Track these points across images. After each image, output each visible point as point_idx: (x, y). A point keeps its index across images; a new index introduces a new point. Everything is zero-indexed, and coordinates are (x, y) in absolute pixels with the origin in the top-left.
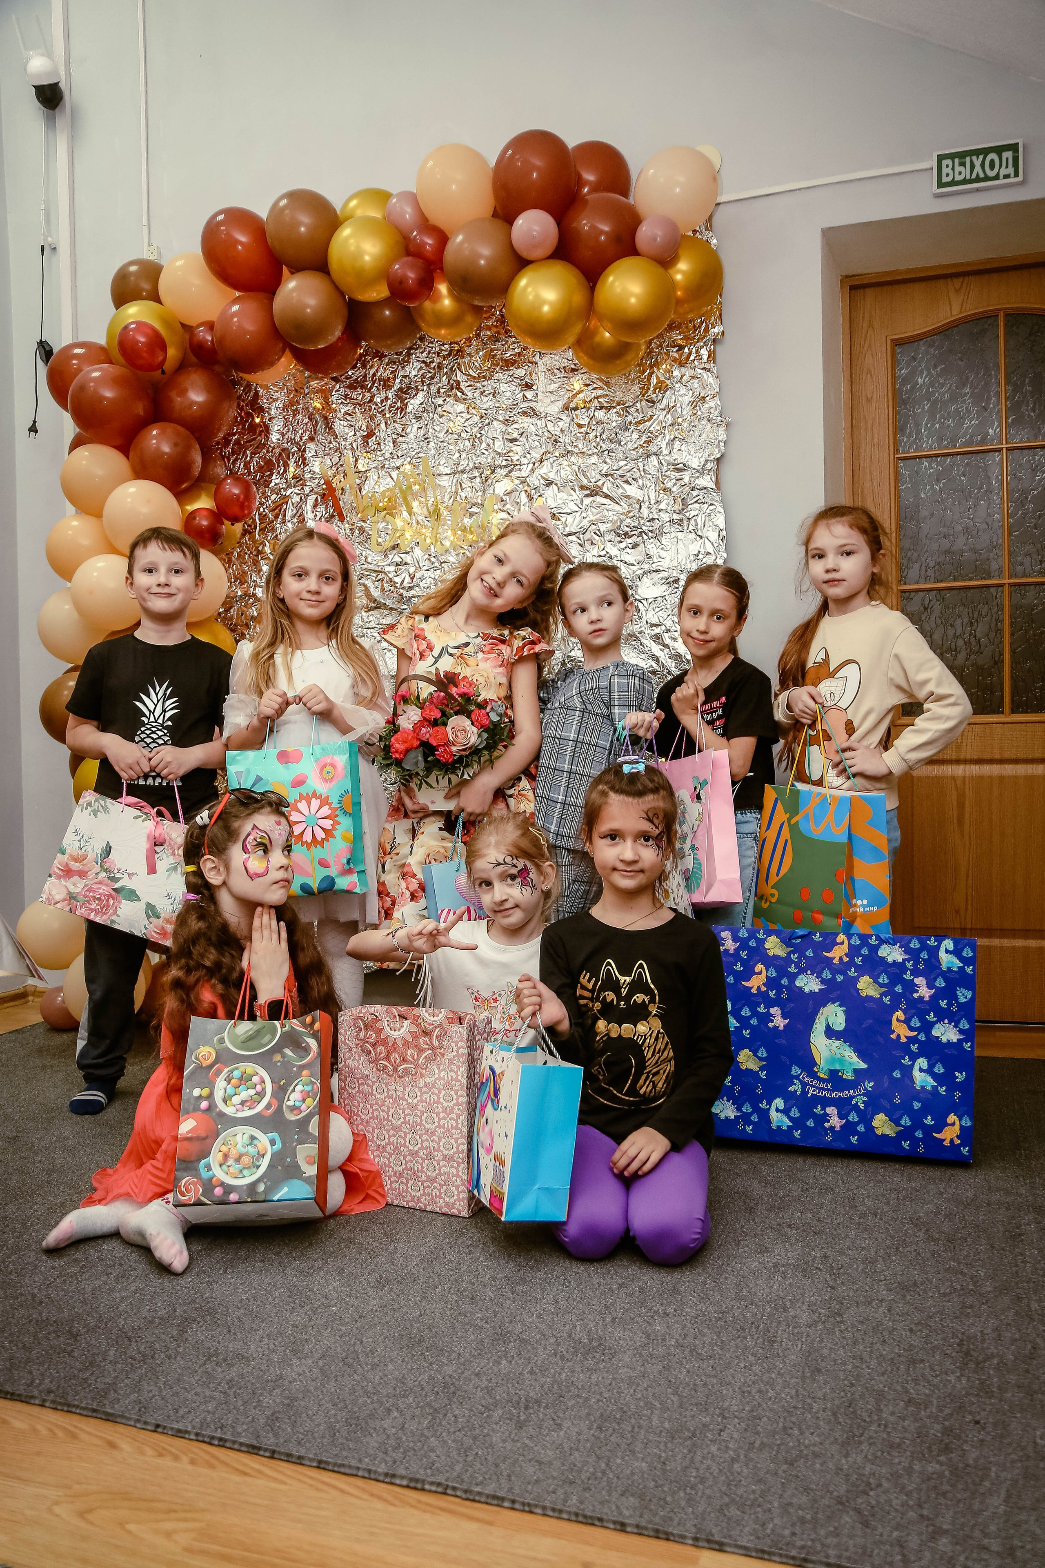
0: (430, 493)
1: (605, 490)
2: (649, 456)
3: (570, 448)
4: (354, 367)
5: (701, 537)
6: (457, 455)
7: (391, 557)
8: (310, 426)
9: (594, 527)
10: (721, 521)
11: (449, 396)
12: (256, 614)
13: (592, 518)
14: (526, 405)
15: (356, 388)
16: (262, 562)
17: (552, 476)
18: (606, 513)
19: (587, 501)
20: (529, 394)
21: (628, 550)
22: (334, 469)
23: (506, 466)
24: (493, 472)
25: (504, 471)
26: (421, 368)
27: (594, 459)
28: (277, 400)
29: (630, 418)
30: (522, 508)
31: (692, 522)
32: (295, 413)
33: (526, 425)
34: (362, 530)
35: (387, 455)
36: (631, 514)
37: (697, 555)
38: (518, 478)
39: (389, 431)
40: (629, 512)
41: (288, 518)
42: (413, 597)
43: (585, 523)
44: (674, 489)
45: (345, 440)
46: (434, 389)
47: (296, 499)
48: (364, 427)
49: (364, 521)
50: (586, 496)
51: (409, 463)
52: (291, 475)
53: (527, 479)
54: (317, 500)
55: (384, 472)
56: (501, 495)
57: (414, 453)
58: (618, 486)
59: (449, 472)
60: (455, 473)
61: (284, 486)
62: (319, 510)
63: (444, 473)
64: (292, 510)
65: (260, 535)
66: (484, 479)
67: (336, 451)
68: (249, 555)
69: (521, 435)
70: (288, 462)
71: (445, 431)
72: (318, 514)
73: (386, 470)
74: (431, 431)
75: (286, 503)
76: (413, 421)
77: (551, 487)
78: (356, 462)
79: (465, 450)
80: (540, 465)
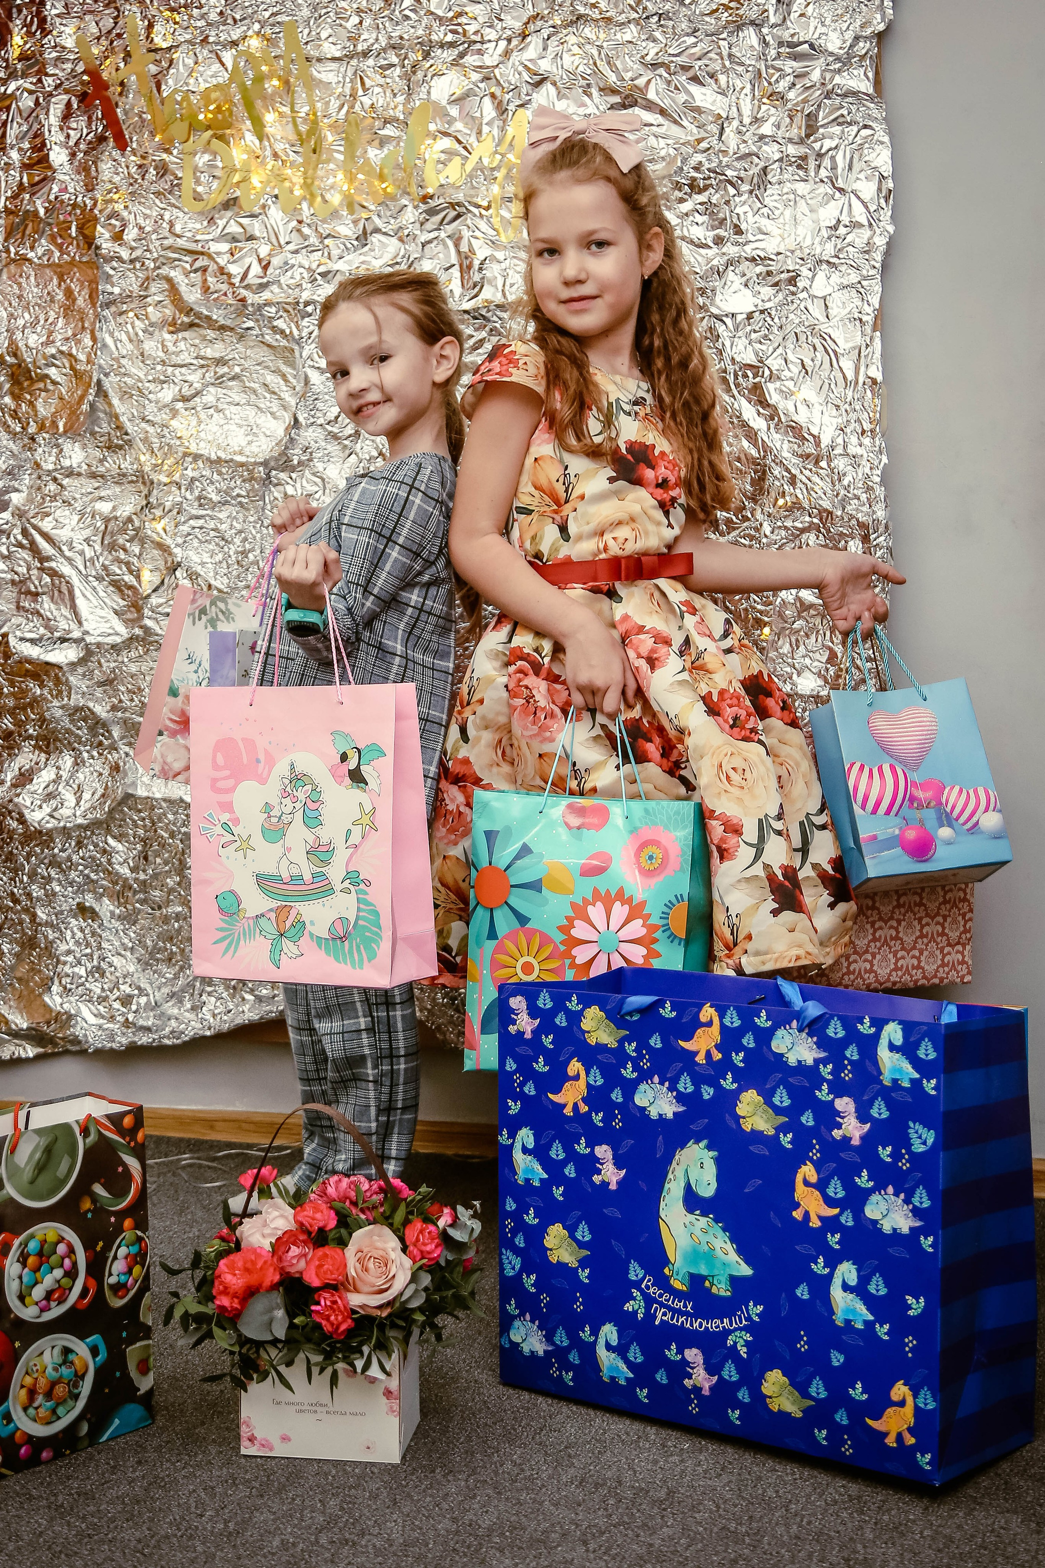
1: (651, 95)
2: (739, 28)
3: (581, 9)
5: (841, 190)
6: (355, 20)
7: (221, 223)
10: (882, 158)
17: (545, 66)
18: (652, 141)
22: (104, 42)
23: (452, 45)
24: (427, 55)
25: (449, 55)
27: (630, 33)
30: (486, 129)
31: (827, 162)
34: (163, 170)
35: (213, 16)
36: (704, 145)
37: (835, 228)
38: (476, 69)
40: (699, 141)
41: (10, 140)
42: (268, 304)
44: (791, 95)
47: (27, 102)
49: (168, 151)
50: (612, 107)
51: (258, 33)
52: (17, 53)
53: (497, 71)
54: (69, 104)
55: (205, 52)
56: (444, 103)
57: (267, 14)
58: (677, 88)
59: (338, 54)
60: (350, 57)
61: (3, 75)
62: (73, 125)
63: (327, 56)
64: (20, 125)
66: (409, 69)
67: (107, 6)
70: (10, 25)
72: (73, 133)
73: (210, 47)
75: (7, 109)
77: (542, 87)
78: (148, 30)
79: (371, 10)
80: (521, 42)
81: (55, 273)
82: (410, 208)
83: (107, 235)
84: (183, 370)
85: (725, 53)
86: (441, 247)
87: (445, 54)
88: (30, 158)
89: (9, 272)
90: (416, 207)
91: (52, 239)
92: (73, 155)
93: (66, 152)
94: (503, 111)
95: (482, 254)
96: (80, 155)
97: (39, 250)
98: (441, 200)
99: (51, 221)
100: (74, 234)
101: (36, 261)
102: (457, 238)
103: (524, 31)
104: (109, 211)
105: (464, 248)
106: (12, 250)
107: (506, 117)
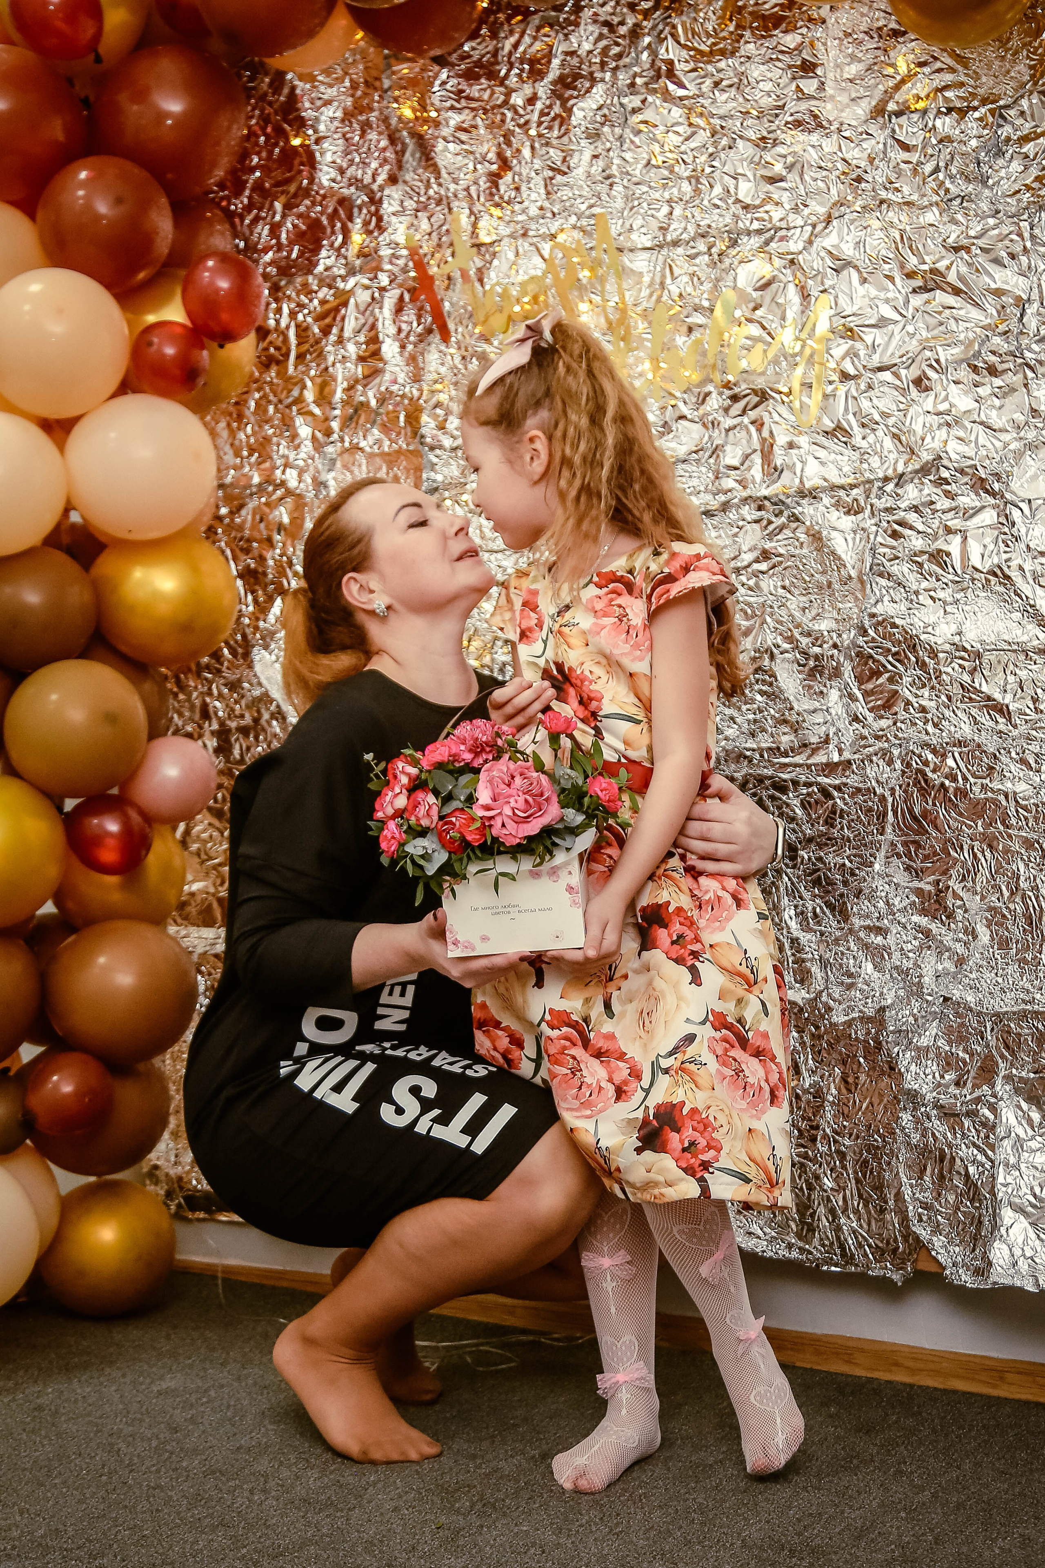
1: (952, 277)
3: (883, 194)
4: (474, 35)
6: (665, 209)
8: (391, 155)
9: (928, 354)
11: (654, 91)
12: (286, 520)
13: (924, 334)
14: (803, 106)
15: (477, 78)
16: (299, 421)
17: (848, 250)
18: (952, 325)
19: (917, 301)
20: (809, 86)
21: (997, 402)
22: (434, 237)
23: (759, 232)
24: (734, 243)
25: (755, 241)
26: (601, 37)
28: (328, 103)
29: (1006, 131)
32: (366, 126)
33: (798, 148)
34: (484, 359)
35: (534, 211)
36: (1003, 328)
38: (781, 256)
39: (538, 164)
40: (1000, 323)
41: (347, 333)
43: (913, 345)
45: (456, 181)
46: (623, 78)
47: (364, 297)
48: (492, 156)
49: (487, 341)
50: (914, 291)
51: (574, 227)
52: (356, 251)
53: (800, 257)
54: (401, 298)
55: (526, 245)
56: (749, 290)
57: (583, 207)
58: (977, 271)
59: (649, 244)
60: (661, 246)
61: (342, 272)
62: (405, 318)
63: (640, 246)
64: (357, 319)
65: (296, 368)
66: (716, 257)
67: (439, 202)
68: (276, 405)
69: (790, 168)
70: (350, 224)
71: (644, 162)
72: (404, 326)
73: (530, 240)
74: (616, 161)
75: (345, 304)
76: (583, 143)
77: (845, 272)
78: (475, 225)
79: (681, 200)
80: (826, 228)
81: (385, 461)
82: (715, 396)
83: (433, 424)
84: (499, 556)
85: (1026, 235)
86: (744, 433)
87: (752, 241)
88: (365, 351)
89: (342, 461)
90: (721, 394)
91: (385, 429)
92: (403, 347)
93: (397, 344)
94: (805, 296)
95: (781, 439)
96: (410, 347)
97: (371, 439)
98: (744, 386)
99: (381, 410)
100: (402, 424)
101: (368, 449)
102: (759, 424)
103: (830, 216)
104: (434, 401)
105: (765, 433)
106: (347, 439)
107: (809, 303)
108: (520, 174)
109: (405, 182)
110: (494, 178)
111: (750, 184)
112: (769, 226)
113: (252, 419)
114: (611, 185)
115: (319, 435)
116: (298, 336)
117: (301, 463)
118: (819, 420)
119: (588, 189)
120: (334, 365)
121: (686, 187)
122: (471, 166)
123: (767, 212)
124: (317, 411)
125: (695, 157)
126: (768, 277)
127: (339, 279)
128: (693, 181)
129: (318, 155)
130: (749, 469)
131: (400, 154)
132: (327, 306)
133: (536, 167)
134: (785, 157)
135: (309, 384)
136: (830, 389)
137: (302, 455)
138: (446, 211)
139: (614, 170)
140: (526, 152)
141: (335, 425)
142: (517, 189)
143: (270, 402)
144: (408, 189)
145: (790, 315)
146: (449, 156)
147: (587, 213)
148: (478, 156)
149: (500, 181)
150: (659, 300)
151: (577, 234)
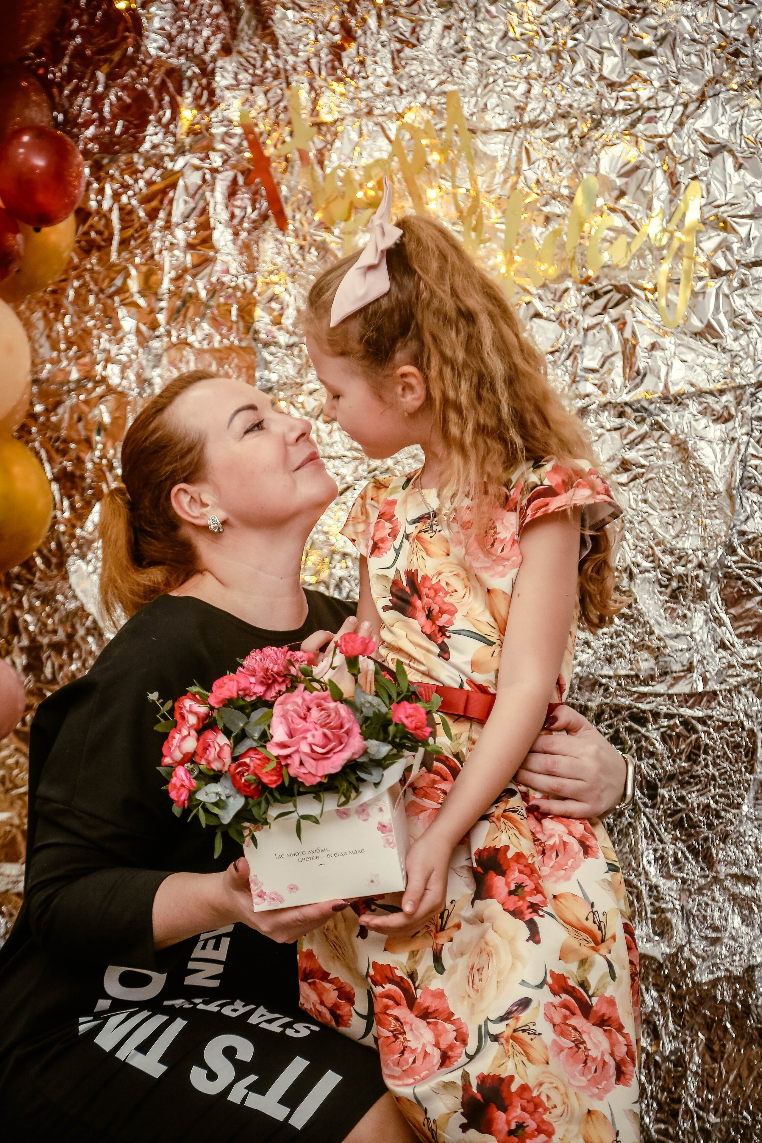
0: (462, 173)
6: (523, 87)
8: (224, 22)
12: (107, 419)
16: (122, 312)
17: (722, 133)
22: (271, 114)
23: (625, 112)
24: (597, 125)
25: (621, 123)
33: (669, 19)
34: (323, 249)
35: (380, 87)
38: (649, 139)
39: (384, 35)
41: (176, 218)
45: (295, 53)
47: (194, 178)
48: (334, 25)
49: (328, 229)
51: (423, 105)
52: (185, 128)
53: (670, 141)
54: (235, 181)
55: (371, 124)
56: (613, 176)
57: (433, 84)
59: (504, 126)
60: (517, 128)
61: (171, 151)
62: (238, 203)
63: (494, 127)
64: (186, 202)
65: (119, 253)
66: (577, 140)
67: (276, 76)
68: (97, 296)
69: (661, 41)
70: (179, 99)
71: (500, 34)
72: (238, 212)
73: (375, 119)
74: (470, 33)
75: (174, 186)
76: (435, 12)
77: (719, 158)
78: (315, 102)
79: (540, 76)
80: (698, 108)
81: (215, 358)
82: (572, 292)
83: (267, 319)
86: (604, 333)
87: (617, 123)
88: (195, 238)
89: (169, 356)
90: (579, 290)
91: (216, 323)
92: (236, 234)
93: (230, 231)
94: (674, 184)
95: (645, 341)
96: (244, 235)
97: (200, 334)
98: (605, 282)
99: (212, 303)
100: (234, 318)
101: (197, 345)
102: (621, 323)
103: (703, 95)
104: (269, 293)
105: (628, 334)
106: (174, 333)
107: (678, 191)
108: (365, 46)
109: (240, 53)
110: (337, 51)
111: (616, 60)
112: (636, 106)
113: (71, 309)
114: (464, 59)
115: (144, 328)
116: (122, 220)
117: (124, 358)
118: (687, 319)
119: (438, 64)
120: (160, 252)
121: (546, 63)
122: (312, 36)
123: (634, 90)
124: (142, 302)
125: (556, 29)
126: (633, 161)
127: (167, 159)
128: (554, 55)
129: (144, 20)
130: (610, 371)
131: (234, 21)
132: (154, 188)
133: (383, 38)
134: (655, 28)
135: (133, 272)
136: (700, 284)
137: (126, 350)
138: (284, 85)
139: (468, 43)
140: (372, 22)
141: (161, 317)
142: (362, 63)
143: (90, 291)
144: (242, 60)
145: (657, 205)
146: (288, 24)
147: (438, 90)
148: (319, 25)
149: (344, 54)
150: (514, 187)
151: (426, 115)
